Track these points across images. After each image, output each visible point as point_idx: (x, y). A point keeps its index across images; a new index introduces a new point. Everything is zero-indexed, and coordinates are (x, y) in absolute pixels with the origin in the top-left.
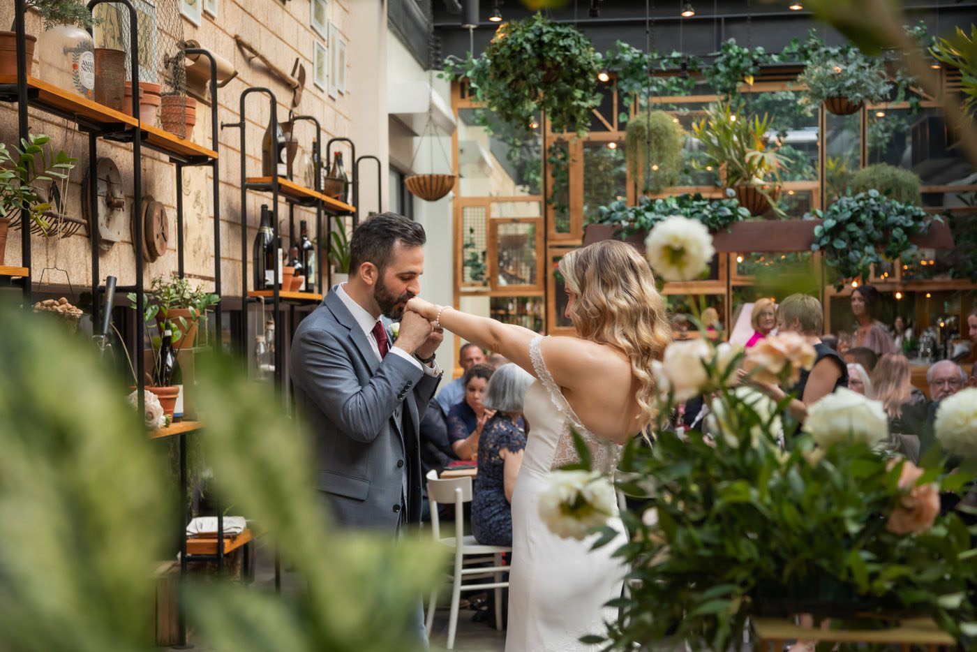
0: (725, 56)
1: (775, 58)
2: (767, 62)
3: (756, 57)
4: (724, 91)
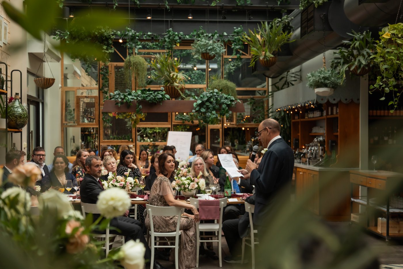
0: (168, 35)
1: (187, 37)
2: (184, 38)
3: (180, 36)
4: (168, 48)
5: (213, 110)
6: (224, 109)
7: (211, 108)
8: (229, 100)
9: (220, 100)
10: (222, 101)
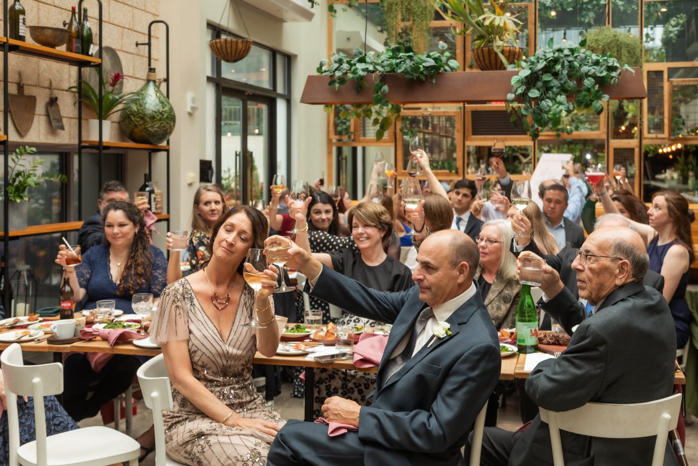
5: (559, 94)
6: (588, 90)
7: (554, 89)
9: (581, 67)
10: (585, 69)
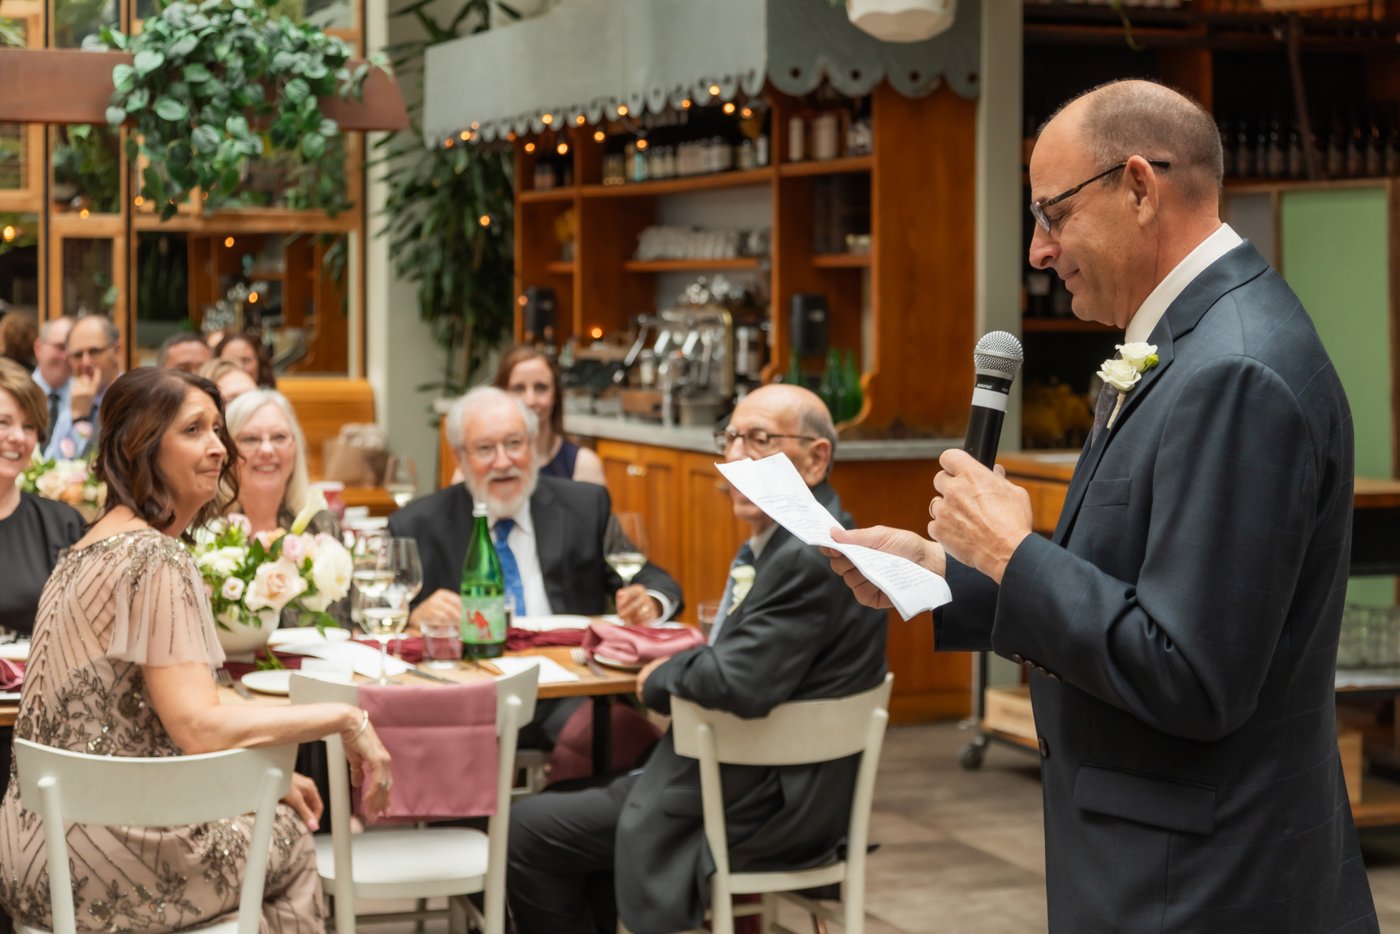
6: (292, 107)
8: (319, 58)
9: (271, 53)
10: (283, 59)
